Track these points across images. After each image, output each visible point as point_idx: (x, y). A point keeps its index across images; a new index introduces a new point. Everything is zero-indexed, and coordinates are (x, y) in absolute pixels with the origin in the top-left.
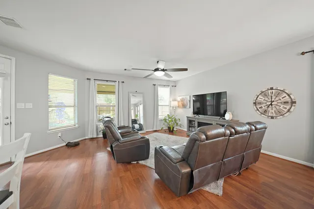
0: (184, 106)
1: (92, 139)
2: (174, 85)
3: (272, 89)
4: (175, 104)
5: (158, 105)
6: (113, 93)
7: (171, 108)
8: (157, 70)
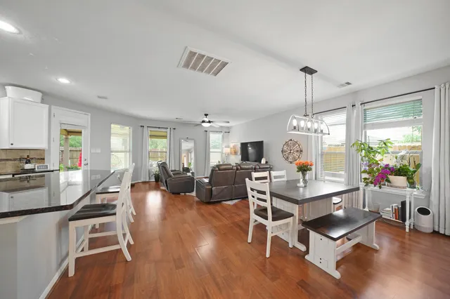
0: (236, 153)
1: (144, 183)
2: (227, 131)
3: (291, 140)
4: (228, 150)
5: (209, 152)
6: (165, 137)
7: (224, 155)
8: (203, 122)
